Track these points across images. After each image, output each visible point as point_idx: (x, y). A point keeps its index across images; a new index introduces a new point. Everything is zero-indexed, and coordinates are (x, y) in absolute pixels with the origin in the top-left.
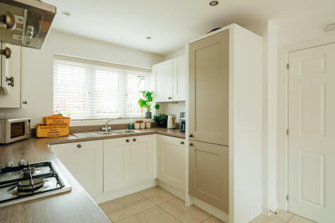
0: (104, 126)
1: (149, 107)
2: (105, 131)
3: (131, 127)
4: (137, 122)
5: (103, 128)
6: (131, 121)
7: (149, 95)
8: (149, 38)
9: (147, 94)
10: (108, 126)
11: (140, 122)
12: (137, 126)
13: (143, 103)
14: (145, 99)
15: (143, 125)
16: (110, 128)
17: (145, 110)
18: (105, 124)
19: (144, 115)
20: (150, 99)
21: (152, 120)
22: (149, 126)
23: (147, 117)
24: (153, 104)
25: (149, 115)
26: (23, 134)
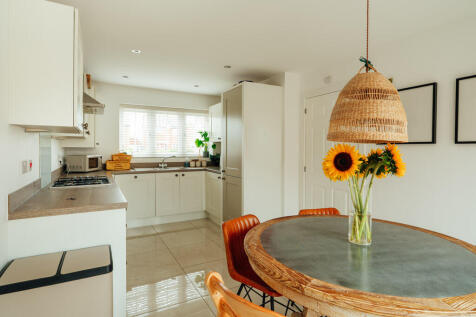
0: (161, 163)
1: (206, 147)
2: (161, 167)
3: (187, 165)
4: (193, 161)
5: (160, 165)
6: (187, 160)
7: (205, 135)
9: (203, 135)
10: (165, 163)
11: (196, 161)
12: (192, 164)
13: (199, 143)
14: (202, 139)
15: (198, 164)
16: (166, 165)
17: (203, 149)
18: (162, 161)
19: (202, 154)
20: (207, 140)
21: (208, 159)
22: (204, 164)
23: (204, 157)
24: (210, 144)
25: (206, 154)
26: (97, 166)
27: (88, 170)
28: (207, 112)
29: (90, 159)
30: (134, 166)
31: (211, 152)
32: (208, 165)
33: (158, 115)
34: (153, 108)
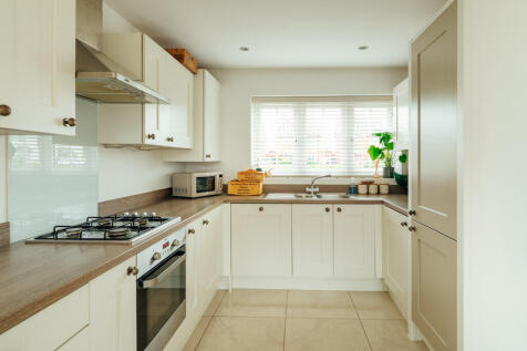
0: (310, 186)
1: (389, 160)
2: (310, 193)
3: (354, 190)
4: (363, 183)
5: (307, 189)
6: (353, 182)
7: (386, 138)
8: (364, 48)
9: (383, 138)
10: (315, 187)
11: (368, 183)
12: (362, 189)
13: (376, 152)
14: (381, 146)
15: (373, 189)
16: (317, 189)
17: (382, 164)
18: (310, 183)
19: (381, 171)
20: (390, 146)
21: (393, 182)
22: (384, 189)
23: (385, 177)
24: (396, 153)
25: (390, 172)
26: (213, 189)
27: (195, 194)
28: (390, 98)
29: (198, 178)
30: (267, 190)
31: (398, 168)
32: (392, 191)
33: (308, 110)
34: (301, 100)
